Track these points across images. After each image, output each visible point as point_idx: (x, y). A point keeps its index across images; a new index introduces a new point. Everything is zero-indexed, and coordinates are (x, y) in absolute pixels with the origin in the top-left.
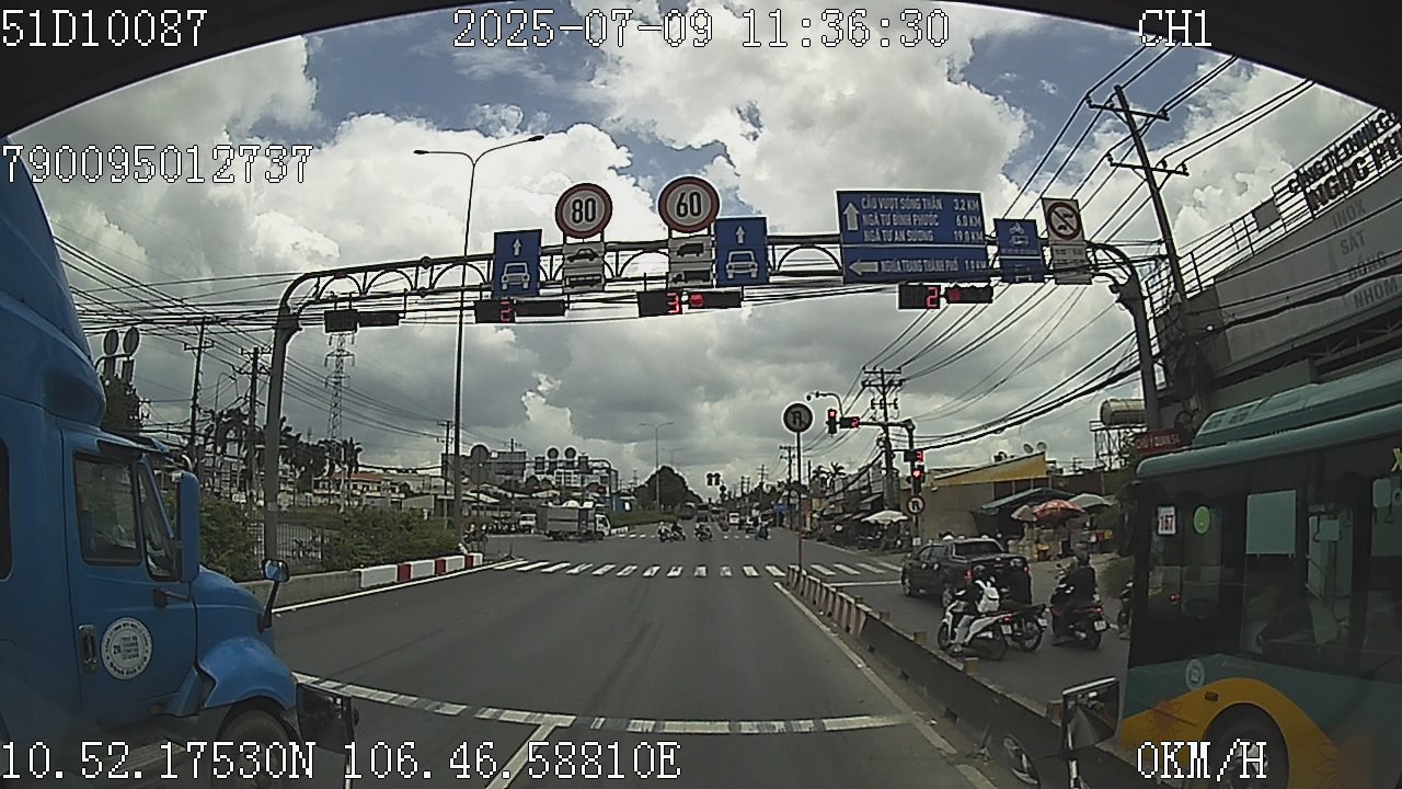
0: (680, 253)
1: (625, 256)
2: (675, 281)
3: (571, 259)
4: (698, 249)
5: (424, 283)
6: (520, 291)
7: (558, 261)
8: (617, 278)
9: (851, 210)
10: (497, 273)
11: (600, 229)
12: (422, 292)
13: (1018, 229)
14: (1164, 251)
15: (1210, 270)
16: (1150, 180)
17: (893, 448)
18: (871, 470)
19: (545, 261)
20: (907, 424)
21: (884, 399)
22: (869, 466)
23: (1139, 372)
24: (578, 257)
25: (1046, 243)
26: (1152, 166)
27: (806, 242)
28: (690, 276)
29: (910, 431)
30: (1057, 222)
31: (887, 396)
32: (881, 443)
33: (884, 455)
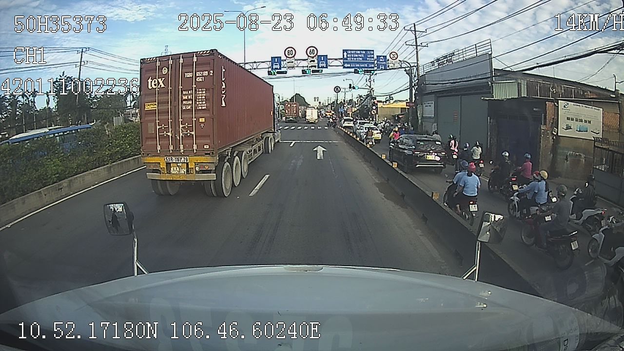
0: (310, 62)
1: (299, 62)
2: (310, 67)
3: (288, 63)
4: (314, 61)
5: (255, 67)
6: (277, 69)
7: (285, 62)
8: (297, 67)
9: (345, 54)
10: (272, 65)
11: (294, 57)
12: (255, 69)
13: (382, 57)
14: (416, 65)
15: (427, 69)
16: (417, 48)
19: (282, 62)
23: (409, 89)
24: (289, 62)
26: (418, 45)
27: (336, 59)
28: (312, 66)
30: (392, 56)
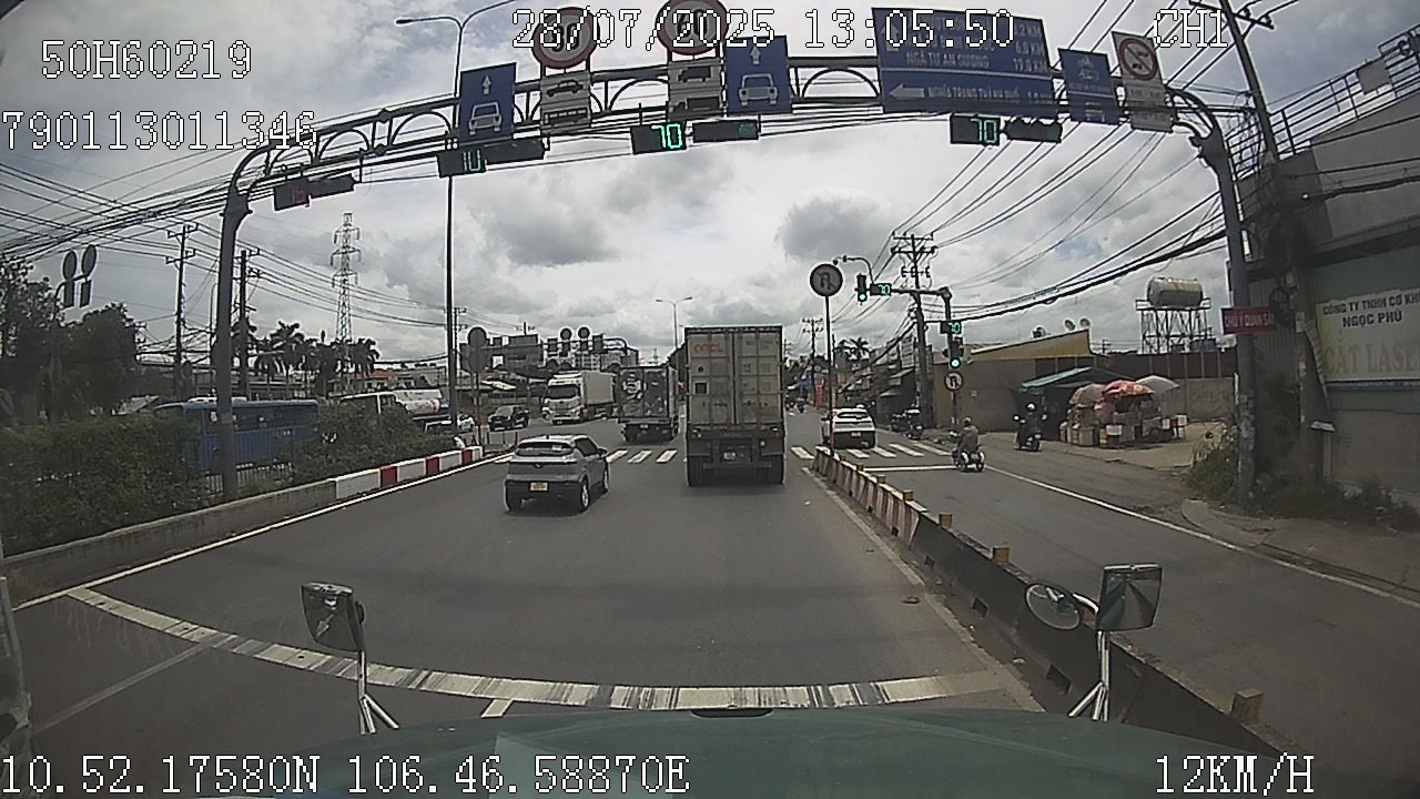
0: (682, 79)
1: (615, 86)
2: (676, 110)
3: (550, 93)
4: (704, 73)
5: (382, 139)
6: (491, 134)
7: (535, 97)
8: (606, 112)
10: (464, 118)
11: (585, 56)
12: (380, 151)
13: (1086, 63)
14: (1252, 104)
15: (1303, 132)
16: (1233, 26)
17: (925, 320)
18: (900, 343)
19: (520, 100)
20: (944, 293)
21: (916, 267)
22: (899, 339)
23: (1225, 238)
24: (560, 90)
25: (1119, 82)
27: (836, 64)
28: (695, 104)
29: (947, 301)
30: (1130, 60)
31: (918, 264)
32: (913, 314)
33: (915, 327)
